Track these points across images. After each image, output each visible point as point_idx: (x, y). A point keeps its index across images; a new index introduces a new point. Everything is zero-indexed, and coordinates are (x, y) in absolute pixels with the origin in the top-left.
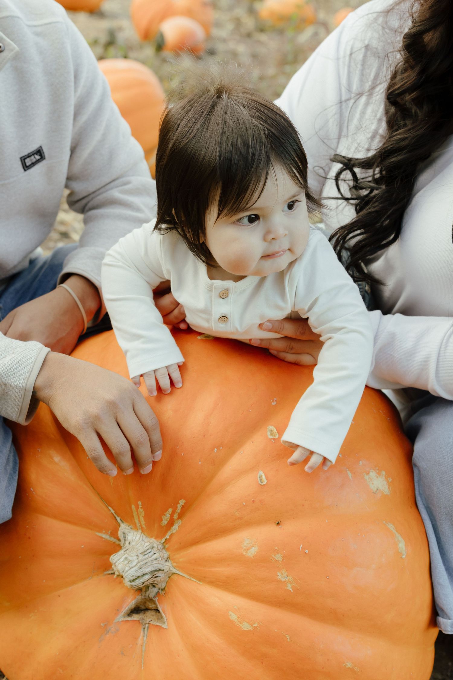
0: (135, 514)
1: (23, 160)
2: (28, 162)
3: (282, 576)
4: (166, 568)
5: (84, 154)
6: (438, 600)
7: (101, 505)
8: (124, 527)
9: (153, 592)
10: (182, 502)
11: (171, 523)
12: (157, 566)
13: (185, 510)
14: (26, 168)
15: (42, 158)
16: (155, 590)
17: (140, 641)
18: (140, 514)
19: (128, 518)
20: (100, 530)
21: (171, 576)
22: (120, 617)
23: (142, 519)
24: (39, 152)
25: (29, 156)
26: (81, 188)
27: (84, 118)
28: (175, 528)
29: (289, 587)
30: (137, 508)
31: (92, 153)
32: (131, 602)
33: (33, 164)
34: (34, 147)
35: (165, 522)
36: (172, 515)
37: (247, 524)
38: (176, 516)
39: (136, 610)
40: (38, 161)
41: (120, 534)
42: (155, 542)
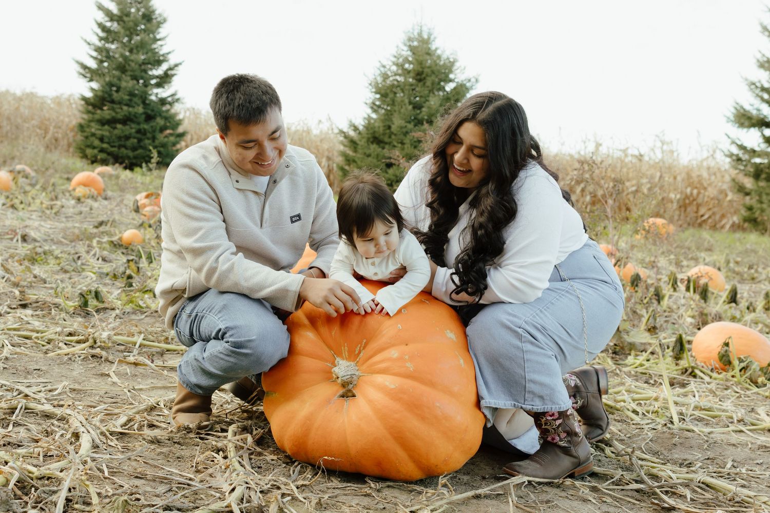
0: (343, 352)
1: (291, 218)
2: (294, 219)
3: (408, 365)
4: (357, 374)
5: (320, 220)
6: (479, 392)
7: (328, 350)
8: (338, 359)
9: (350, 386)
10: (365, 341)
11: (360, 352)
12: (353, 373)
13: (366, 344)
14: (292, 222)
15: (300, 219)
16: (352, 385)
17: (345, 407)
18: (345, 350)
19: (340, 354)
20: (327, 361)
21: (359, 377)
22: (336, 398)
23: (346, 352)
24: (299, 216)
25: (294, 217)
26: (317, 237)
27: (321, 204)
28: (362, 354)
29: (411, 369)
30: (344, 347)
31: (324, 220)
32: (341, 391)
33: (296, 221)
34: (297, 213)
35: (357, 352)
36: (360, 348)
37: (393, 345)
38: (362, 348)
39: (343, 396)
40: (298, 220)
41: (336, 362)
42: (352, 363)
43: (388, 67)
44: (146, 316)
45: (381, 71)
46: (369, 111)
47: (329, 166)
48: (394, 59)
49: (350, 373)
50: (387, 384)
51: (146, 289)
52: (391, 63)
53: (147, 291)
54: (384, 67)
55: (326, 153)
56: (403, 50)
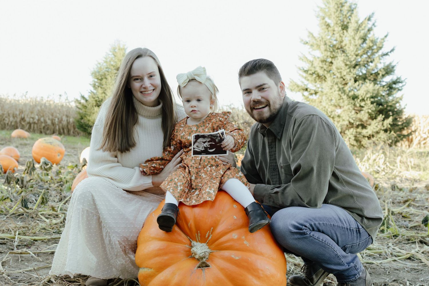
3: (245, 242)
4: (208, 251)
7: (185, 236)
8: (193, 242)
9: (205, 260)
11: (209, 236)
13: (213, 230)
17: (202, 274)
18: (198, 236)
19: (194, 239)
20: (185, 244)
21: (210, 253)
22: (195, 268)
29: (248, 245)
30: (198, 233)
32: (198, 264)
35: (207, 236)
36: (209, 233)
39: (199, 267)
41: (192, 244)
42: (204, 244)
43: (101, 64)
44: (7, 218)
45: (98, 67)
46: (92, 89)
47: (67, 120)
48: (104, 59)
49: (204, 251)
50: (233, 256)
51: (4, 198)
52: (103, 62)
53: (6, 198)
54: (99, 64)
55: (65, 113)
56: (109, 54)
